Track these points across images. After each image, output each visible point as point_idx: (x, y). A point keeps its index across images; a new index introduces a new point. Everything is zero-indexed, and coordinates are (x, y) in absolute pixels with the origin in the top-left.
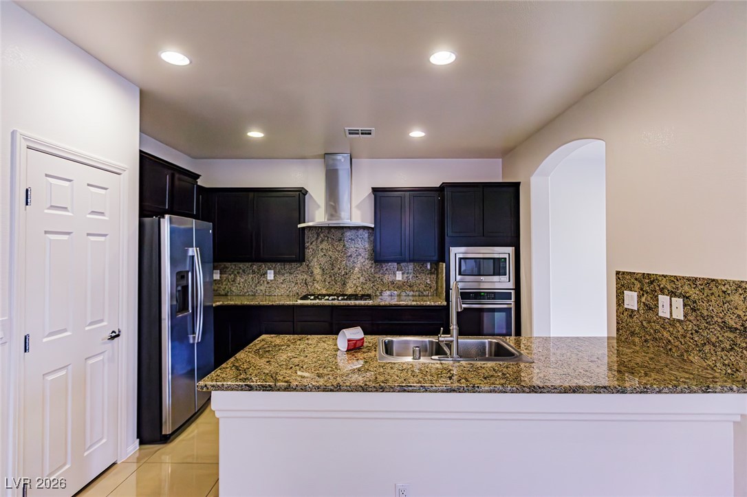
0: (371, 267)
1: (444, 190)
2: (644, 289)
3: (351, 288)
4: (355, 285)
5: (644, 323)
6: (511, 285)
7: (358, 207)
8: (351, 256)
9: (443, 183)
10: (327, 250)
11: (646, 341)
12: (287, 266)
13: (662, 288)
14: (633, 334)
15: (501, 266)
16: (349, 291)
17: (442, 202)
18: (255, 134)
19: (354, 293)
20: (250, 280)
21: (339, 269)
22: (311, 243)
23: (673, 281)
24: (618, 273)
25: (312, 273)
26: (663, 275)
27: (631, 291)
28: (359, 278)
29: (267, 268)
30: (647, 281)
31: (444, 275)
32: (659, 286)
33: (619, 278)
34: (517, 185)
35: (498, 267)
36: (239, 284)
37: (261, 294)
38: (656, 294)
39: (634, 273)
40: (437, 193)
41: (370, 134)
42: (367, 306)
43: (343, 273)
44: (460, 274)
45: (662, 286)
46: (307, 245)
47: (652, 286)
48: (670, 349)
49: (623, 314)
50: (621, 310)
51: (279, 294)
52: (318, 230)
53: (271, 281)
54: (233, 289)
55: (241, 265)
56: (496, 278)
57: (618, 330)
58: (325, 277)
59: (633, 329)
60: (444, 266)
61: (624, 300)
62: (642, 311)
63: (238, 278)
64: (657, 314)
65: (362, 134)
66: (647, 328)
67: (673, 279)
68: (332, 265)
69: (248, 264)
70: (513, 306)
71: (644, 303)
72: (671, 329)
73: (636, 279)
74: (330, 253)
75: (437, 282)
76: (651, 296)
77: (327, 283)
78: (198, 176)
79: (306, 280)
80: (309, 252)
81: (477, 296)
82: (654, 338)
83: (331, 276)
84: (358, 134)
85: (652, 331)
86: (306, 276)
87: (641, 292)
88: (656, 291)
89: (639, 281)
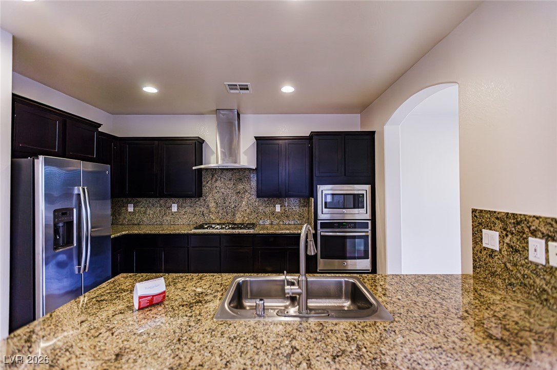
0: (256, 201)
1: (313, 139)
2: (508, 229)
3: (239, 218)
4: (242, 216)
5: (509, 265)
6: (368, 216)
7: (245, 153)
8: (239, 192)
9: (312, 132)
10: (220, 188)
11: (510, 284)
12: (188, 200)
13: (534, 230)
14: (493, 274)
15: (360, 200)
16: (238, 220)
17: (311, 149)
18: (150, 89)
19: (241, 222)
20: (158, 211)
21: (230, 203)
22: (207, 182)
23: (550, 224)
24: (474, 211)
25: (208, 206)
26: (534, 216)
27: (491, 229)
28: (246, 210)
29: (171, 203)
30: (513, 221)
31: (313, 208)
32: (529, 227)
33: (475, 216)
34: (373, 133)
35: (357, 201)
36: (149, 215)
37: (167, 223)
38: (525, 236)
39: (495, 212)
40: (308, 141)
41: (247, 89)
42: (249, 234)
43: (233, 206)
44: (326, 207)
45: (533, 228)
46: (204, 183)
47: (519, 227)
48: (546, 300)
49: (481, 252)
50: (478, 248)
51: (181, 223)
52: (213, 171)
53: (175, 212)
54: (144, 219)
55: (151, 200)
56: (356, 211)
57: (475, 268)
58: (218, 209)
59: (493, 270)
60: (313, 201)
61: (482, 239)
62: (506, 253)
63: (148, 211)
64: (527, 258)
65: (241, 89)
66: (512, 271)
67: (549, 221)
68: (224, 199)
69: (155, 199)
70: (369, 234)
71: (507, 244)
72: (548, 277)
73: (497, 218)
74: (223, 190)
75: (308, 214)
76: (518, 237)
77: (220, 214)
78: (100, 125)
79: (203, 211)
80: (205, 190)
81: (340, 225)
82: (522, 283)
83: (223, 209)
84: (236, 89)
85: (519, 275)
86: (203, 209)
87: (505, 233)
88: (524, 233)
89: (501, 221)
